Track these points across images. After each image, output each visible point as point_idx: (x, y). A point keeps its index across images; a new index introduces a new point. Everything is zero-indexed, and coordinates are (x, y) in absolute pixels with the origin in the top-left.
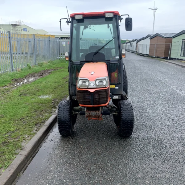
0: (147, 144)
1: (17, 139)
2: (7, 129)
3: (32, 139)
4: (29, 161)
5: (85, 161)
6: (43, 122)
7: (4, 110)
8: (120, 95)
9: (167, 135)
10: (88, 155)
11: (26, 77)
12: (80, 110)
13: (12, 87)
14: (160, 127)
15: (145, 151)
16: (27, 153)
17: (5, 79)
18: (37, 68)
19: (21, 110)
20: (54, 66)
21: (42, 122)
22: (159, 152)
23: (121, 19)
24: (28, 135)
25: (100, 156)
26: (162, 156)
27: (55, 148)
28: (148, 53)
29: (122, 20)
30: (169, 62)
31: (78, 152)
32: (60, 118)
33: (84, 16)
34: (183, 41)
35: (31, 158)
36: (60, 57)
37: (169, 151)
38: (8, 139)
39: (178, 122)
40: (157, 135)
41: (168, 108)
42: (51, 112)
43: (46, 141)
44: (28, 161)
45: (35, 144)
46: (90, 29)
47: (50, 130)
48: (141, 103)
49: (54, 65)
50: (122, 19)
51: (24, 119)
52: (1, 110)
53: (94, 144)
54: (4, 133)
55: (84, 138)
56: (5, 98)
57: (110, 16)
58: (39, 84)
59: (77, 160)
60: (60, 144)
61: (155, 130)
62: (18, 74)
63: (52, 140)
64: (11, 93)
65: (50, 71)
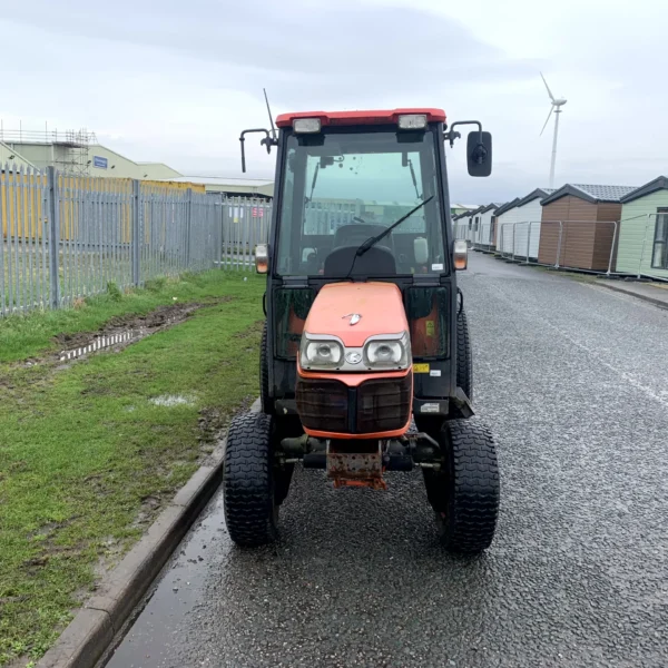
0: (546, 580)
1: (77, 553)
2: (40, 512)
3: (130, 554)
4: (120, 632)
5: (324, 639)
6: (170, 493)
7: (26, 443)
8: (445, 398)
9: (617, 551)
10: (334, 617)
11: (103, 330)
12: (305, 450)
13: (52, 362)
14: (592, 518)
15: (541, 605)
16: (114, 602)
17: (28, 335)
18: (140, 297)
19: (87, 448)
20: (204, 291)
21: (166, 492)
22: (592, 610)
23: (453, 136)
24: (116, 537)
25: (377, 622)
26: (602, 625)
27: (212, 587)
28: (534, 254)
29: (456, 140)
30: (611, 288)
31: (298, 604)
32: (234, 479)
33: (325, 124)
34: (658, 216)
35: (128, 621)
36: (222, 260)
37: (630, 609)
38: (45, 552)
39: (655, 502)
40: (580, 547)
41: (617, 453)
42: (197, 458)
43: (178, 561)
44: (115, 632)
45: (141, 572)
46: (341, 166)
47: (192, 523)
48: (519, 432)
49: (202, 287)
50: (458, 135)
51: (98, 478)
52: (18, 445)
53: (356, 577)
54: (30, 526)
55: (317, 556)
56: (32, 402)
57: (415, 126)
58: (149, 355)
59: (295, 635)
60: (229, 572)
61: (571, 532)
62: (74, 317)
63: (201, 560)
64: (52, 383)
65: (188, 310)
